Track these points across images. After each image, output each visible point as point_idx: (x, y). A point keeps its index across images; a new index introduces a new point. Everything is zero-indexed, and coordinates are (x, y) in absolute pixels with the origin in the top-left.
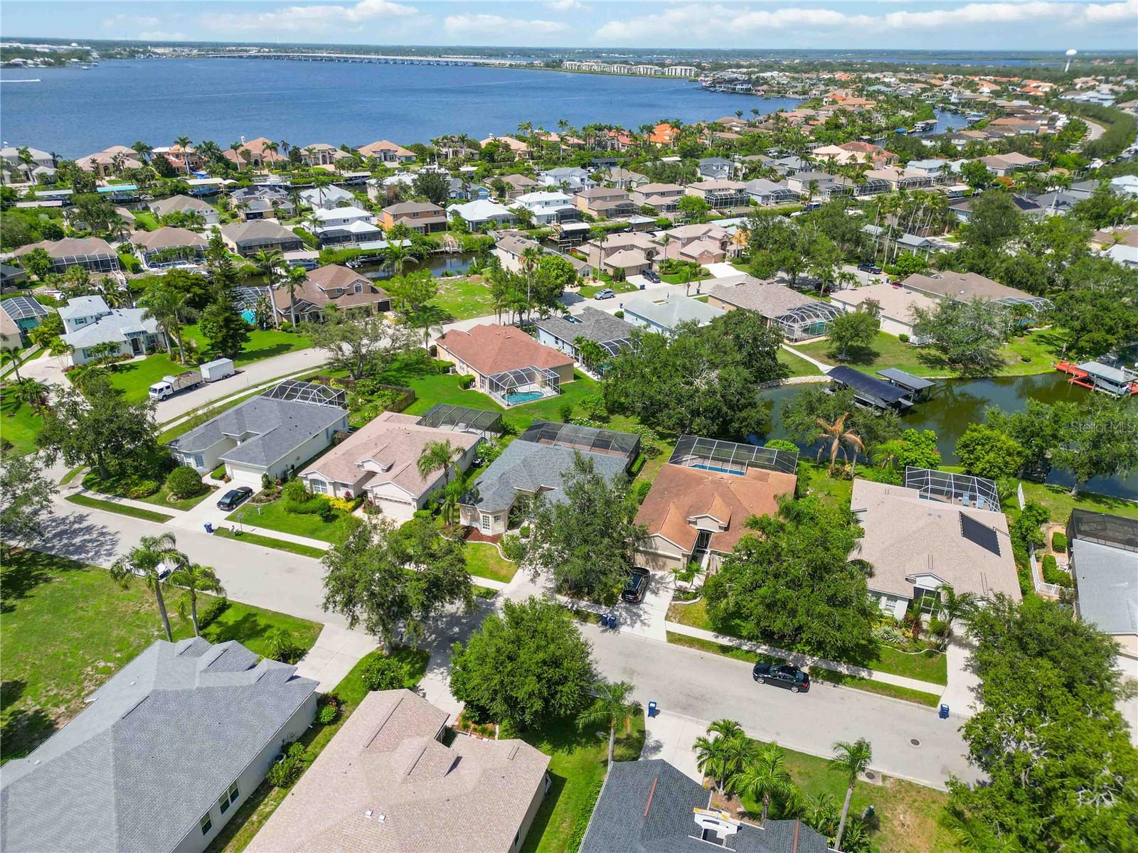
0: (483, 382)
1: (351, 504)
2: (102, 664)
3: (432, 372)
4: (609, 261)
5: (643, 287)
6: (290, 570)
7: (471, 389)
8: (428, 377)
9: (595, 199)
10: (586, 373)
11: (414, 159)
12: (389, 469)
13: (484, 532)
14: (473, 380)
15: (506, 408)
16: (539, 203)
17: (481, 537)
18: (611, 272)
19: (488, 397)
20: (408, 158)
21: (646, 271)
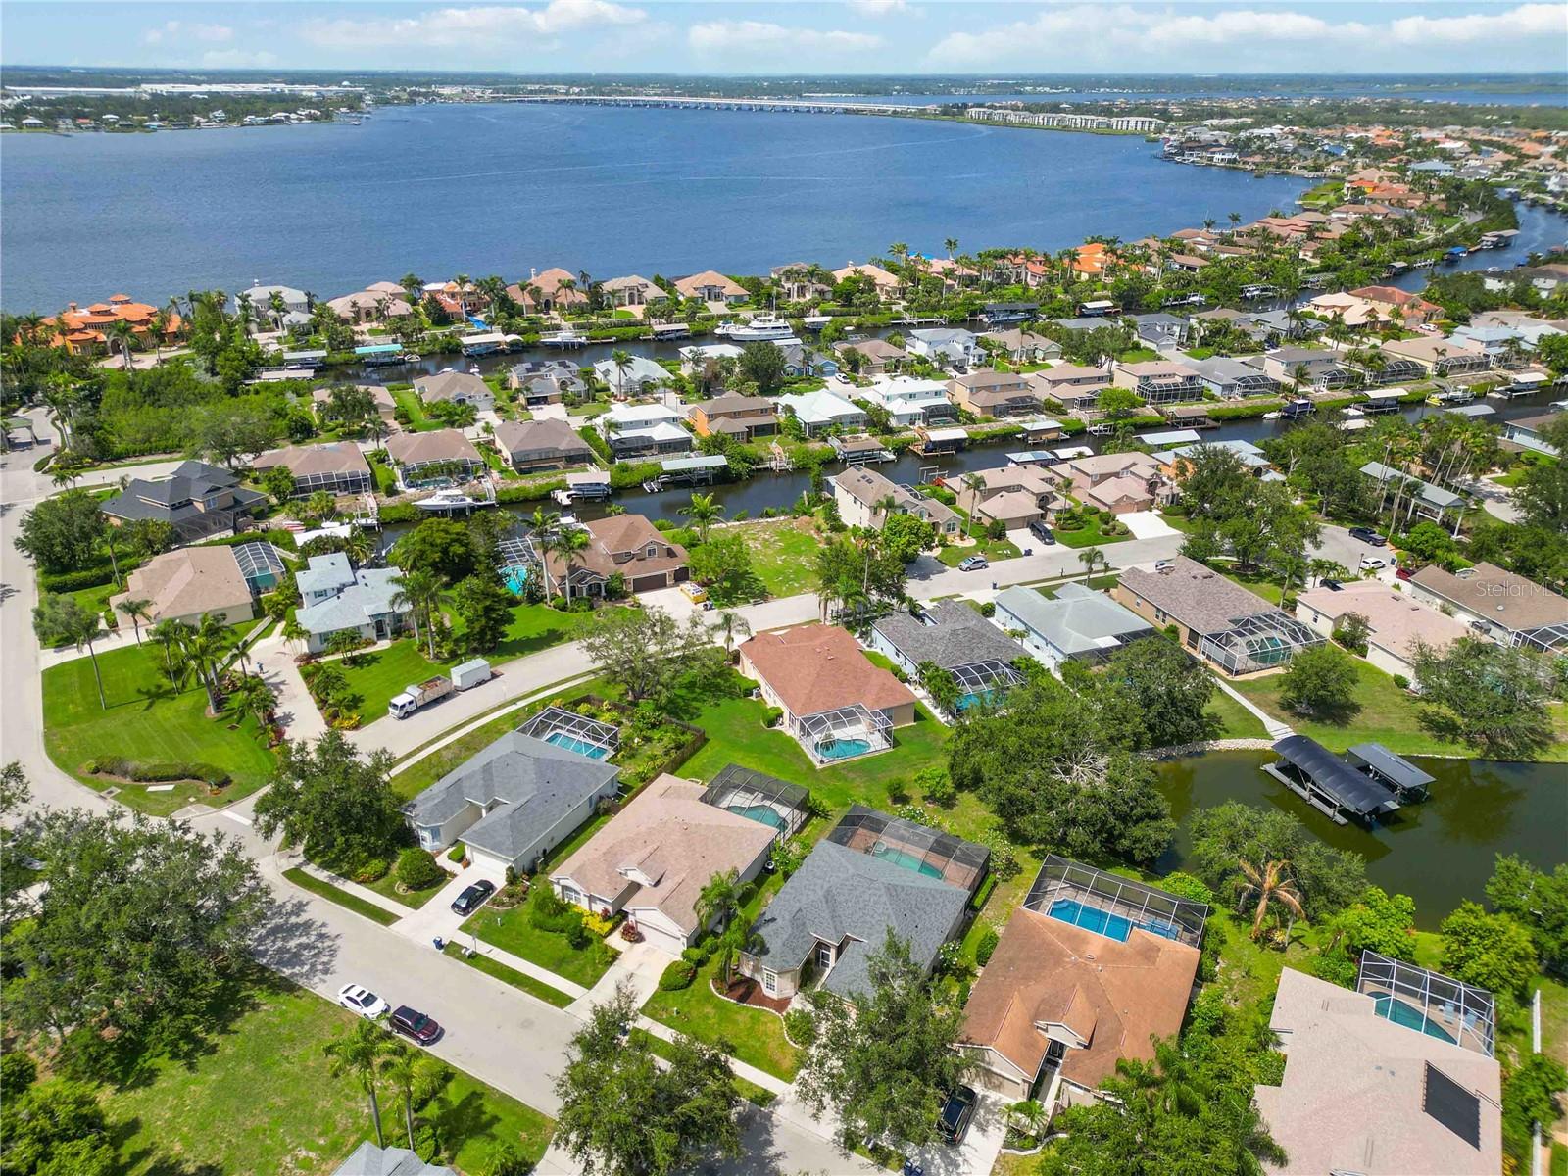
0: (792, 721)
1: (609, 925)
2: (302, 1154)
3: (731, 694)
4: (984, 506)
5: (1029, 553)
6: (527, 1024)
7: (778, 728)
8: (725, 701)
9: (979, 389)
10: (931, 708)
11: (746, 298)
12: (657, 884)
13: (767, 992)
14: (781, 716)
15: (819, 767)
16: (901, 396)
17: (764, 1000)
18: (987, 522)
19: (797, 745)
20: (739, 298)
21: (1035, 525)
